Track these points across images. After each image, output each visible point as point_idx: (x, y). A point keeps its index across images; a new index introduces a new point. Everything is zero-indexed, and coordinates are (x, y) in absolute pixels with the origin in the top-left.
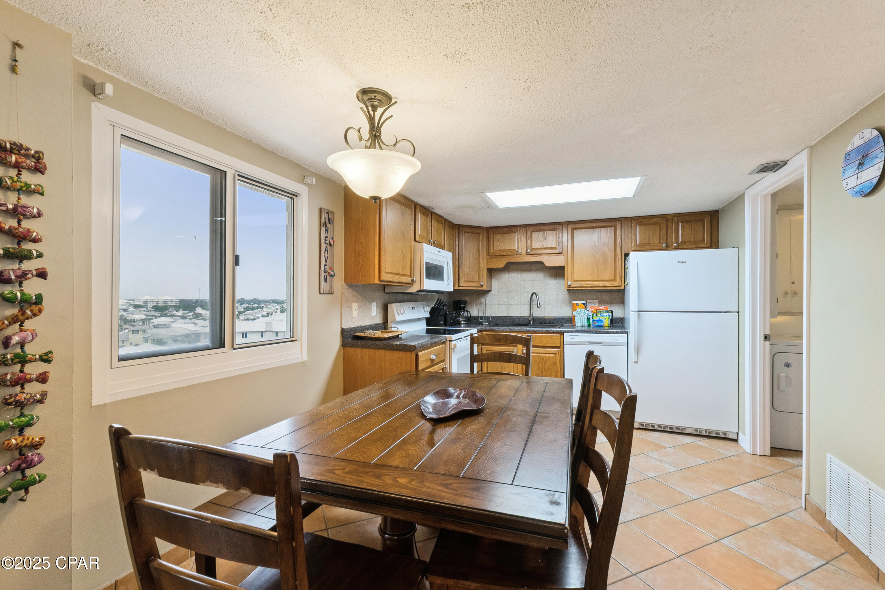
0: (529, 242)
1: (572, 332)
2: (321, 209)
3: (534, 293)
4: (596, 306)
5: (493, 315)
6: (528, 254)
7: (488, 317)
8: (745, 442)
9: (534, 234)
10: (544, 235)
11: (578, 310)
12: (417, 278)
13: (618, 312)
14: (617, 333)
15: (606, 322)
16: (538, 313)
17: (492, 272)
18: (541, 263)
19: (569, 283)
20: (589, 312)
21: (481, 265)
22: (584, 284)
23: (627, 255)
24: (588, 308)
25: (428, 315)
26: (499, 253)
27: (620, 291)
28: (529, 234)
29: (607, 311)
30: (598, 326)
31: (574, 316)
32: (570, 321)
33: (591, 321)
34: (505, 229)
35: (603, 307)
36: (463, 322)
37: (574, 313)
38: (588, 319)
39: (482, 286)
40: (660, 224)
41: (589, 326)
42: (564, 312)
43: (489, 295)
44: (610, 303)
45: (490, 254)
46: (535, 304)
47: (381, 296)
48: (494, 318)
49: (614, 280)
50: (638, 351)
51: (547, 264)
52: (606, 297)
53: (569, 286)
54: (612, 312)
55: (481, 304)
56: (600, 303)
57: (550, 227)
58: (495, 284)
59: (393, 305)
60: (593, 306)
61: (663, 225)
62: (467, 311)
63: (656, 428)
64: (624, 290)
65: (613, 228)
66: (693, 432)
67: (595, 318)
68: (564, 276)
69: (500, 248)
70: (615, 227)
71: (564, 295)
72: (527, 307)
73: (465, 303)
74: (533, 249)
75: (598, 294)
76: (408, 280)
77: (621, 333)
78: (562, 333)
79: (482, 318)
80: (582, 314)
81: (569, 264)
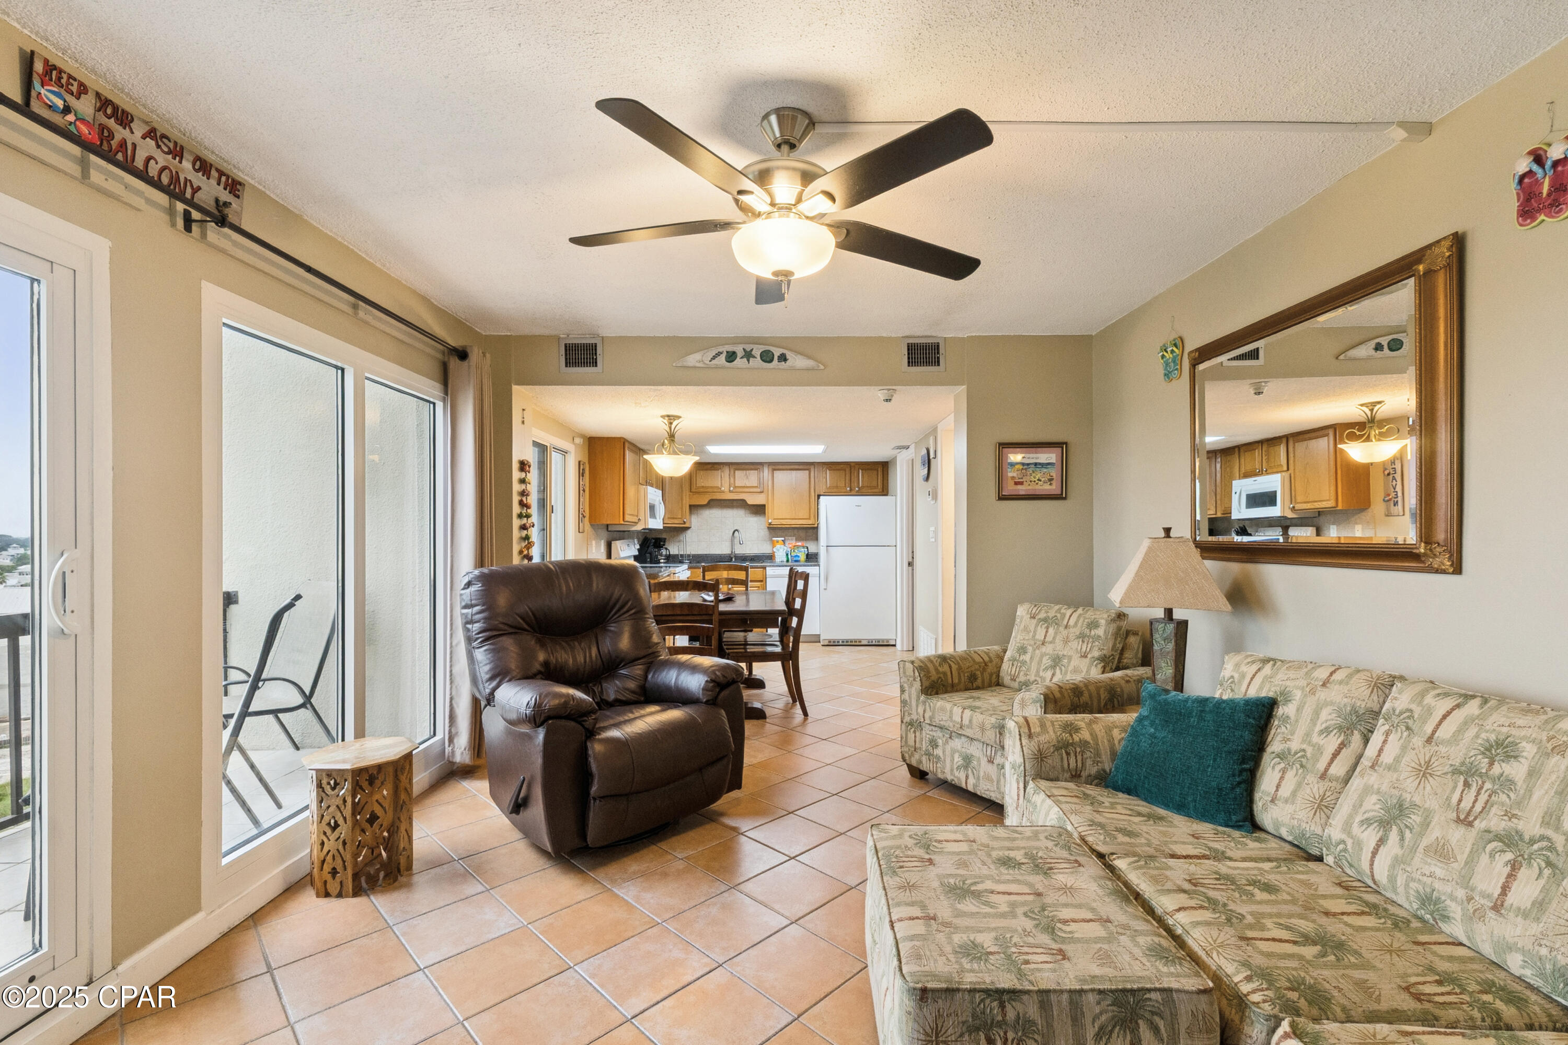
0: (732, 479)
1: (773, 566)
2: (579, 462)
3: (737, 530)
4: (794, 543)
5: (693, 553)
6: (730, 491)
7: (689, 556)
8: (899, 647)
9: (737, 472)
10: (746, 474)
11: (778, 546)
12: (642, 517)
13: (812, 549)
14: (811, 566)
15: (803, 557)
16: (739, 550)
17: (694, 508)
18: (744, 501)
19: (770, 521)
20: (787, 548)
21: (684, 502)
22: (784, 522)
23: (819, 496)
24: (787, 545)
25: (637, 553)
26: (702, 490)
27: (814, 528)
28: (732, 472)
29: (803, 547)
30: (796, 561)
31: (774, 552)
32: (770, 557)
33: (789, 557)
34: (709, 466)
35: (799, 544)
36: (662, 561)
37: (775, 550)
38: (787, 555)
39: (684, 523)
40: (845, 470)
41: (788, 561)
42: (765, 549)
43: (689, 532)
44: (806, 539)
45: (693, 490)
46: (737, 541)
47: (604, 534)
48: (694, 556)
49: (809, 519)
50: (827, 579)
51: (750, 502)
52: (802, 534)
53: (770, 524)
54: (807, 548)
55: (679, 541)
56: (797, 540)
57: (752, 467)
58: (695, 521)
59: (618, 542)
60: (791, 542)
61: (848, 470)
62: (666, 549)
63: (841, 643)
64: (817, 528)
65: (807, 472)
66: (867, 643)
67: (793, 554)
68: (764, 513)
69: (703, 484)
70: (809, 470)
71: (764, 532)
72: (728, 544)
73: (664, 540)
74: (735, 487)
75: (796, 531)
76: (635, 519)
77: (814, 566)
78: (764, 568)
79: (682, 556)
80: (781, 550)
81: (770, 503)
